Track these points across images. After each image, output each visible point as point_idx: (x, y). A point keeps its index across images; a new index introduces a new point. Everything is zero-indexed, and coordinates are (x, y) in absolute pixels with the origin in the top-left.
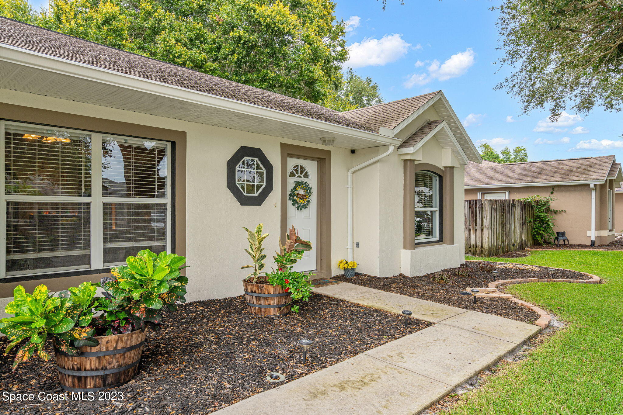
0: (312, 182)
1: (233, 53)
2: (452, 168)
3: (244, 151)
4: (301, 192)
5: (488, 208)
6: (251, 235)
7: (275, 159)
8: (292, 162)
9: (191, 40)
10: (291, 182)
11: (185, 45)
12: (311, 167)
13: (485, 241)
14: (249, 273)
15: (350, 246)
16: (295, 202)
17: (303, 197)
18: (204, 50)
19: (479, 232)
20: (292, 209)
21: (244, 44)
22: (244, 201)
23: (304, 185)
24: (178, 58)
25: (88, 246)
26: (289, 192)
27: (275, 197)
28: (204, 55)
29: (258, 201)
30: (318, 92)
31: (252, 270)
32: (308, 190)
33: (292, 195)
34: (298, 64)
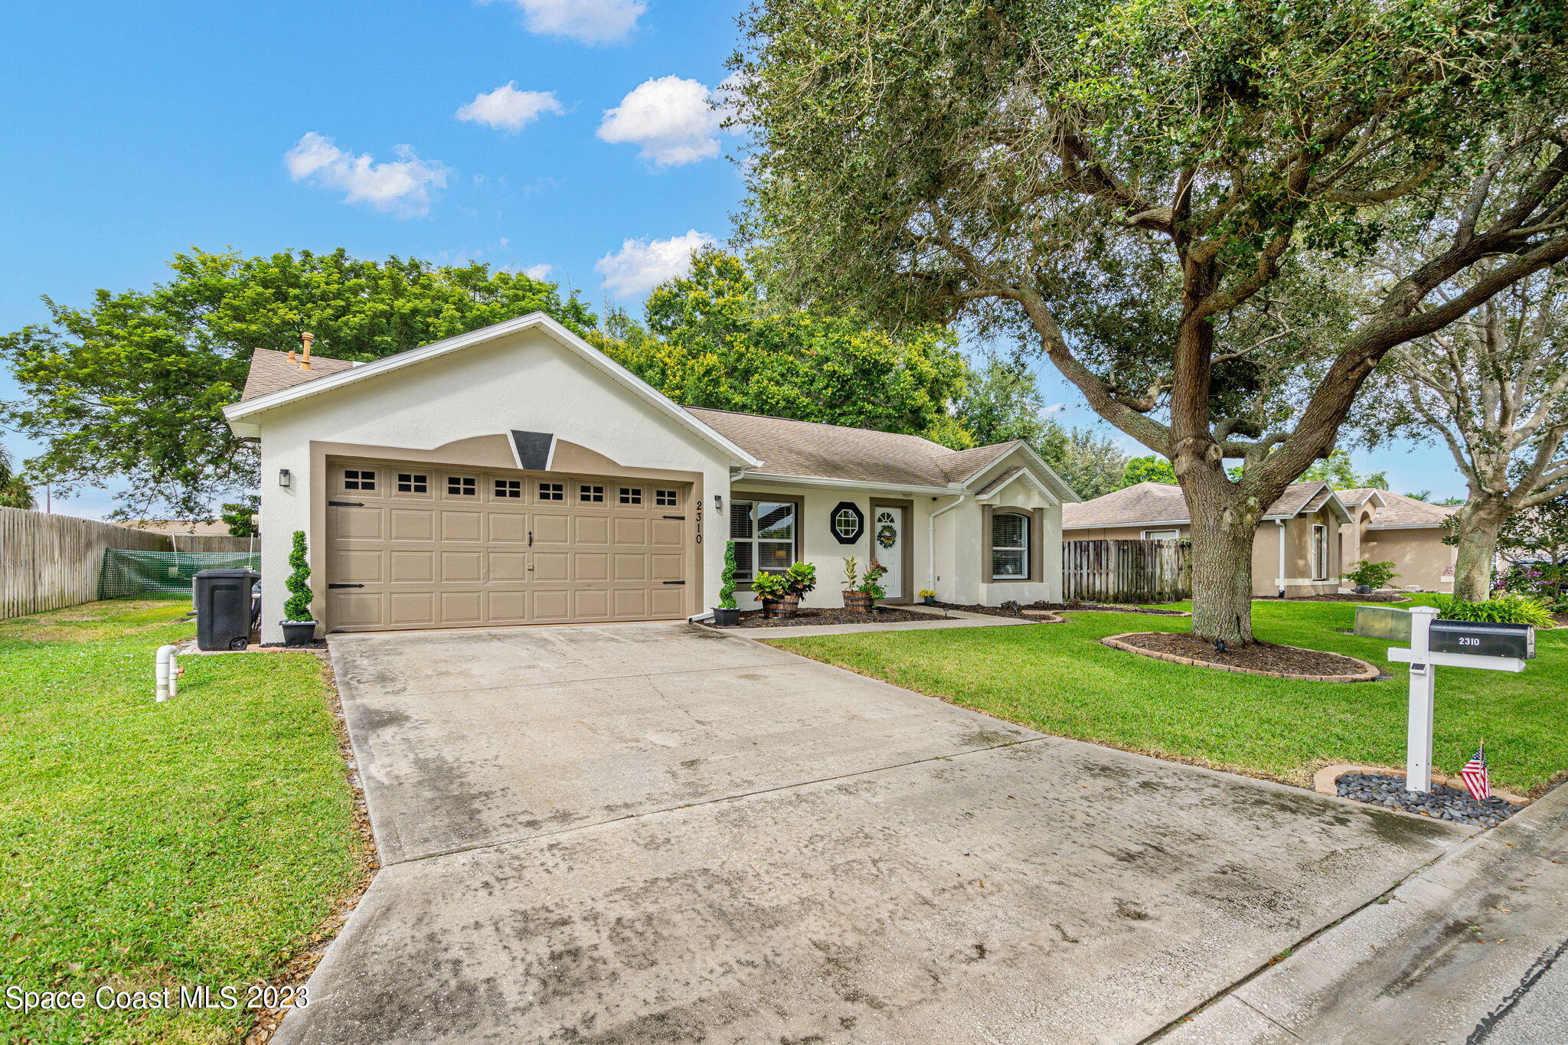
0: (897, 526)
1: (826, 388)
2: (1041, 509)
3: (842, 505)
4: (887, 534)
5: (1113, 549)
6: (847, 562)
7: (865, 510)
8: (879, 511)
9: (782, 375)
10: (879, 526)
11: (777, 383)
12: (896, 514)
13: (1111, 586)
14: (846, 587)
15: (931, 579)
16: (882, 542)
17: (888, 538)
18: (796, 384)
19: (1104, 576)
20: (879, 547)
21: (838, 378)
22: (842, 541)
23: (890, 529)
24: (771, 398)
25: (751, 568)
26: (877, 534)
27: (865, 538)
28: (796, 391)
29: (853, 541)
30: (924, 419)
31: (848, 585)
32: (893, 533)
33: (880, 536)
34: (898, 394)
